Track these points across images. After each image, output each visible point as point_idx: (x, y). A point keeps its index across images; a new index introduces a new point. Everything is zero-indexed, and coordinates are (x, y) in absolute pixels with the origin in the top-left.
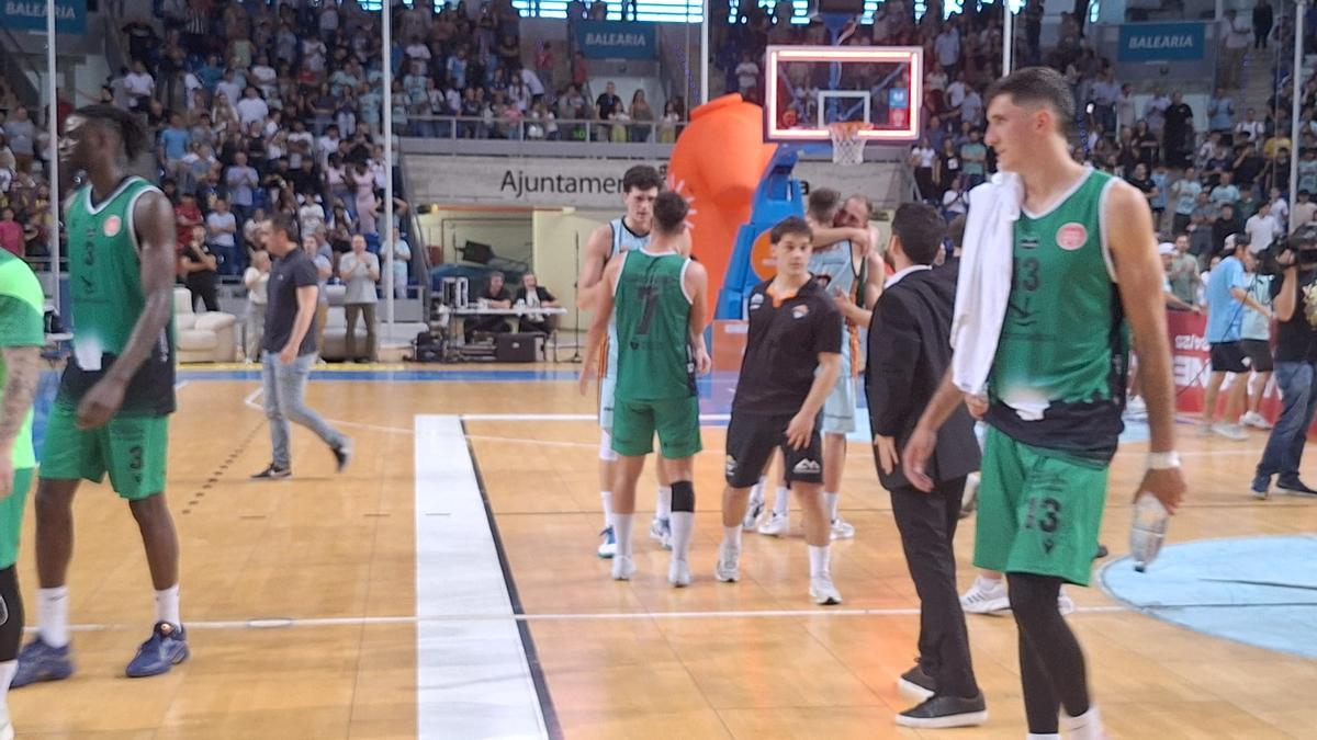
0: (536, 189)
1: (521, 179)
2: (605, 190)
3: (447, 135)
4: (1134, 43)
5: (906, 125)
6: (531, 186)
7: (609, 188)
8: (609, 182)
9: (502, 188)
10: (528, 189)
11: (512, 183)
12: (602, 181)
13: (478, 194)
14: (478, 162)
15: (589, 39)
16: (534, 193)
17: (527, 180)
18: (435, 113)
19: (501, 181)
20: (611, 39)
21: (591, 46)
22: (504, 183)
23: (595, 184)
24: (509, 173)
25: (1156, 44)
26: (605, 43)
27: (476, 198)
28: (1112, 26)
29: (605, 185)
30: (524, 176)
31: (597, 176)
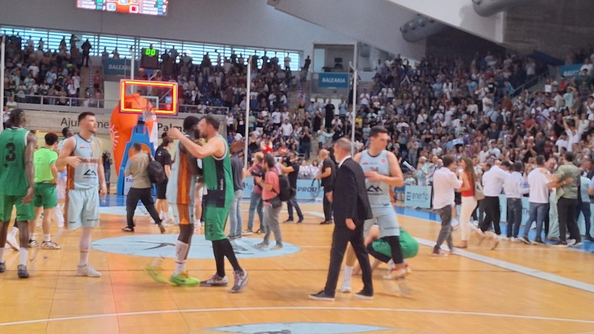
0: (76, 125)
1: (69, 121)
2: (105, 127)
3: (39, 103)
4: (324, 80)
5: (172, 109)
6: (74, 124)
7: (106, 126)
8: (106, 124)
9: (62, 125)
10: (72, 125)
11: (66, 123)
12: (103, 123)
13: (51, 126)
14: (51, 114)
15: (110, 67)
16: (75, 127)
17: (72, 122)
18: (35, 94)
19: (61, 122)
20: (120, 67)
21: (111, 69)
22: (62, 123)
23: (100, 124)
24: (64, 119)
25: (332, 81)
26: (117, 68)
27: (50, 128)
28: (316, 73)
29: (105, 125)
30: (71, 120)
31: (101, 121)
